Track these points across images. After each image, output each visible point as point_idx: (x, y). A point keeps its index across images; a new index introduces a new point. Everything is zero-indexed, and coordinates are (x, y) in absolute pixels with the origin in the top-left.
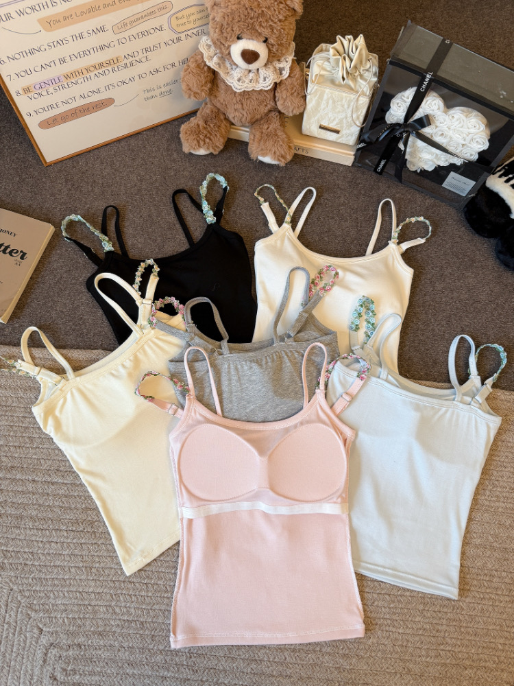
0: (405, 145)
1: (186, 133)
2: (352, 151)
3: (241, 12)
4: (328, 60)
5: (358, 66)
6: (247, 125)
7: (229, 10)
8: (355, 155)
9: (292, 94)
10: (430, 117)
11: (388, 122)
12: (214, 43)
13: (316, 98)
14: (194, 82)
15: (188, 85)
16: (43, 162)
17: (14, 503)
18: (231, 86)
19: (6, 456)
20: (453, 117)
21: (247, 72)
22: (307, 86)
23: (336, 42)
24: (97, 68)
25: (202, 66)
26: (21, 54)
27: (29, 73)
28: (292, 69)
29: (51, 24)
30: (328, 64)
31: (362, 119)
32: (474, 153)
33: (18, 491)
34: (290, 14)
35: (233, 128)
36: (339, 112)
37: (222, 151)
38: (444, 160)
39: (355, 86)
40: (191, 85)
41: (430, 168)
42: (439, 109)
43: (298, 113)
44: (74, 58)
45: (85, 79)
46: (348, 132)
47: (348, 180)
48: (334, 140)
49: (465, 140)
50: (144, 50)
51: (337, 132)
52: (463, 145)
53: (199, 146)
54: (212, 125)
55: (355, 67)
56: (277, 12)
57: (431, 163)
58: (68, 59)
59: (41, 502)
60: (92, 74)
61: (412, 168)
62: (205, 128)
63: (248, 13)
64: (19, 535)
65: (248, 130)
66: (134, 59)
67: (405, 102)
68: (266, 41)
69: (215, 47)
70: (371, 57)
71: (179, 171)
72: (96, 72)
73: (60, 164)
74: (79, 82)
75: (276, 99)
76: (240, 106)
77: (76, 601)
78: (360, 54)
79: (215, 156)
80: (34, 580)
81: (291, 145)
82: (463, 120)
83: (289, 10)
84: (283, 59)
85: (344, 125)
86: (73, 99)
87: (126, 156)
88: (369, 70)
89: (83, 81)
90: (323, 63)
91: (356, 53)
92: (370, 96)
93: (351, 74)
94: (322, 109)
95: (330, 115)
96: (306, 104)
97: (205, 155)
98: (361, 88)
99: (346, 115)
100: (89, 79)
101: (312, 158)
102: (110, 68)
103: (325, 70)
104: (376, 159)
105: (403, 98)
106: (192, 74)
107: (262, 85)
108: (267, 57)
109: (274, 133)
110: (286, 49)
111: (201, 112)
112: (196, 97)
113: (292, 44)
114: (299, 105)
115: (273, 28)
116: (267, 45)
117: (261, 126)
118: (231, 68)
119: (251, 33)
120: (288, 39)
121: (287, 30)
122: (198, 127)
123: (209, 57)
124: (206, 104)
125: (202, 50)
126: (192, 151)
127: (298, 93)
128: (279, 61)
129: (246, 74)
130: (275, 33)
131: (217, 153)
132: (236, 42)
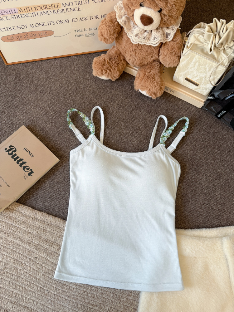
2: (204, 99)
4: (203, 34)
5: (224, 44)
8: (205, 102)
9: (171, 53)
13: (188, 59)
15: (101, 32)
16: (5, 63)
21: (143, 32)
22: (183, 50)
23: (212, 22)
24: (43, 8)
25: (113, 21)
28: (175, 35)
30: (202, 37)
31: (216, 80)
36: (201, 72)
39: (218, 57)
40: (103, 33)
43: (172, 67)
45: (34, 14)
46: (204, 87)
48: (193, 90)
50: (77, 3)
51: (197, 85)
54: (113, 62)
55: (222, 44)
60: (39, 12)
65: (137, 69)
66: (69, 7)
68: (160, 11)
71: (87, 86)
72: (42, 11)
74: (29, 15)
75: (160, 54)
76: (134, 53)
78: (228, 35)
79: (113, 81)
81: (162, 87)
84: (170, 27)
85: (203, 82)
86: (25, 26)
87: (57, 70)
88: (232, 48)
89: (32, 16)
90: (199, 36)
91: (225, 33)
92: (227, 66)
93: (217, 48)
94: (190, 67)
95: (195, 73)
96: (179, 62)
97: (106, 80)
98: (222, 60)
99: (206, 75)
100: (37, 15)
101: (175, 97)
102: (52, 10)
103: (199, 41)
104: (218, 107)
106: (106, 25)
107: (152, 42)
108: (159, 24)
109: (152, 77)
110: (175, 20)
111: (109, 52)
112: (105, 41)
113: (180, 18)
114: (175, 62)
115: (168, 2)
116: (160, 15)
117: (146, 70)
118: (133, 26)
119: (151, 3)
120: (177, 13)
121: (178, 6)
122: (104, 61)
123: (120, 16)
124: (114, 47)
125: (116, 10)
126: (98, 77)
127: (176, 53)
128: (168, 28)
129: (142, 32)
130: (168, 7)
131: (114, 80)
132: (139, 8)
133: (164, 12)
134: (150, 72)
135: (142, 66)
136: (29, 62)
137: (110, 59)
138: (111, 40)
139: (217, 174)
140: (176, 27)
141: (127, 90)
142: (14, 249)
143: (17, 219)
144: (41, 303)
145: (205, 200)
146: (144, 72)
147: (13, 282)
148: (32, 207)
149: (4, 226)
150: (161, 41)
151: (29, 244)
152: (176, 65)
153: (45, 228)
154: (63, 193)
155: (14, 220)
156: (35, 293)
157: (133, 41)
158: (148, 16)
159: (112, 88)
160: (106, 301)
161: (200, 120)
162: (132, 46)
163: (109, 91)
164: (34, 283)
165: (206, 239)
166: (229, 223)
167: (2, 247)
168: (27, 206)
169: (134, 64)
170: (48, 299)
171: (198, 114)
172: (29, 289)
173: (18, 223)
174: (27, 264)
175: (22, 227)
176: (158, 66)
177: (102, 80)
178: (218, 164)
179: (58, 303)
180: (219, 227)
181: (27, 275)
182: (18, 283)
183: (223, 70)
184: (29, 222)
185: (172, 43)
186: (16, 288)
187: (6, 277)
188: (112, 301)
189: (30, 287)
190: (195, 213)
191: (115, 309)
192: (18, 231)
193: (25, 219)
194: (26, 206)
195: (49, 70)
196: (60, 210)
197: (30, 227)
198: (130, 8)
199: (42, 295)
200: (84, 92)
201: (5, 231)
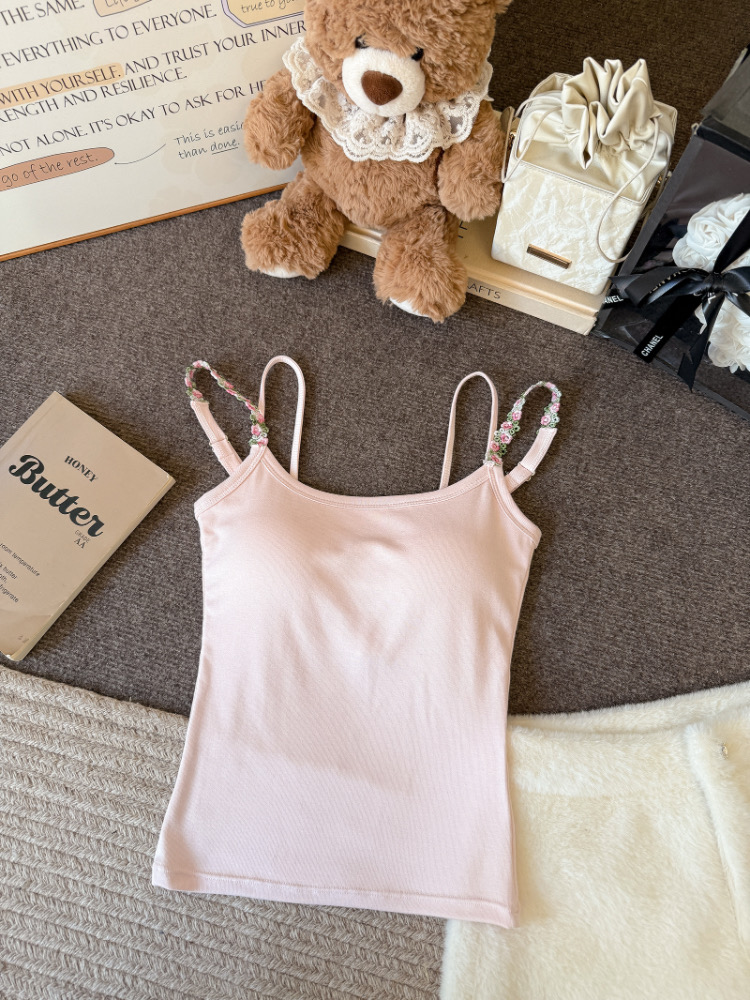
0: (711, 317)
1: (249, 233)
2: (593, 307)
4: (558, 109)
5: (625, 131)
6: (378, 227)
8: (598, 316)
9: (472, 176)
11: (678, 263)
12: (312, 53)
13: (524, 189)
14: (265, 132)
15: (254, 137)
18: (343, 149)
21: (377, 121)
22: (507, 166)
23: (580, 70)
24: (69, 84)
25: (285, 98)
28: (478, 122)
30: (558, 119)
31: (620, 246)
35: (350, 231)
36: (571, 225)
39: (613, 173)
40: (260, 138)
43: (483, 218)
44: (12, 60)
45: (45, 105)
46: (588, 267)
47: (576, 363)
48: (558, 281)
50: (171, 56)
51: (566, 265)
53: (274, 260)
54: (303, 222)
55: (618, 133)
60: (59, 98)
61: (719, 362)
62: (288, 226)
65: (379, 235)
66: (147, 72)
67: (724, 226)
68: (418, 56)
69: (316, 62)
70: (657, 113)
71: (234, 305)
72: (67, 94)
74: (32, 109)
75: (439, 184)
76: (362, 188)
78: (632, 104)
79: (312, 281)
81: (458, 282)
84: (460, 99)
85: (581, 253)
86: (23, 143)
87: (138, 262)
88: (651, 141)
89: (40, 110)
90: (545, 116)
91: (621, 100)
92: (645, 200)
93: (607, 147)
94: (535, 214)
95: (551, 229)
96: (501, 200)
97: (290, 279)
98: (626, 180)
99: (586, 233)
100: (53, 107)
101: (507, 308)
102: (97, 88)
103: (552, 132)
104: (643, 325)
105: (719, 215)
106: (264, 115)
107: (408, 151)
108: (423, 93)
109: (425, 254)
110: (468, 77)
111: (289, 194)
112: (268, 163)
113: (487, 68)
114: (485, 202)
115: (436, 28)
116: (421, 66)
117: (403, 236)
118: (346, 108)
119: (385, 36)
120: (472, 55)
121: (470, 36)
122: (274, 223)
123: (304, 83)
124: (301, 176)
125: (289, 66)
126: (263, 271)
127: (485, 176)
128: (452, 101)
129: (376, 125)
130: (441, 40)
131: (313, 277)
132: (353, 53)
133: (429, 57)
134: (417, 241)
135: (391, 224)
136: (49, 250)
137: (292, 214)
138: (284, 156)
139: (656, 532)
140: (478, 97)
141: (357, 301)
142: (51, 823)
143: (53, 730)
144: (148, 977)
145: (625, 618)
147: (57, 922)
148: (98, 690)
149: (15, 754)
150: (437, 145)
151: (93, 799)
152: (494, 211)
153: (139, 750)
154: (186, 637)
155: (43, 735)
156: (124, 947)
157: (352, 154)
158: (385, 75)
159: (311, 303)
160: (344, 952)
161: (589, 373)
162: (352, 168)
163: (301, 312)
164: (120, 917)
165: (634, 736)
166: (706, 679)
167: (16, 820)
168: (81, 687)
169: (365, 222)
170: (166, 960)
171: (581, 355)
172: (107, 938)
173: (56, 742)
174: (91, 860)
175: (70, 752)
176: (439, 219)
177: (279, 280)
178: (656, 502)
179: (200, 970)
180: (674, 695)
181: (97, 895)
182: (72, 926)
183: (633, 213)
184: (89, 735)
185: (469, 145)
186: (67, 939)
187: (36, 909)
188: (361, 949)
189: (109, 931)
190: (597, 661)
191: (374, 975)
192: (59, 766)
193: (77, 727)
194: (77, 689)
195: (114, 265)
196: (181, 689)
197: (95, 750)
198: (328, 57)
199: (148, 951)
200: (226, 323)
201: (19, 771)
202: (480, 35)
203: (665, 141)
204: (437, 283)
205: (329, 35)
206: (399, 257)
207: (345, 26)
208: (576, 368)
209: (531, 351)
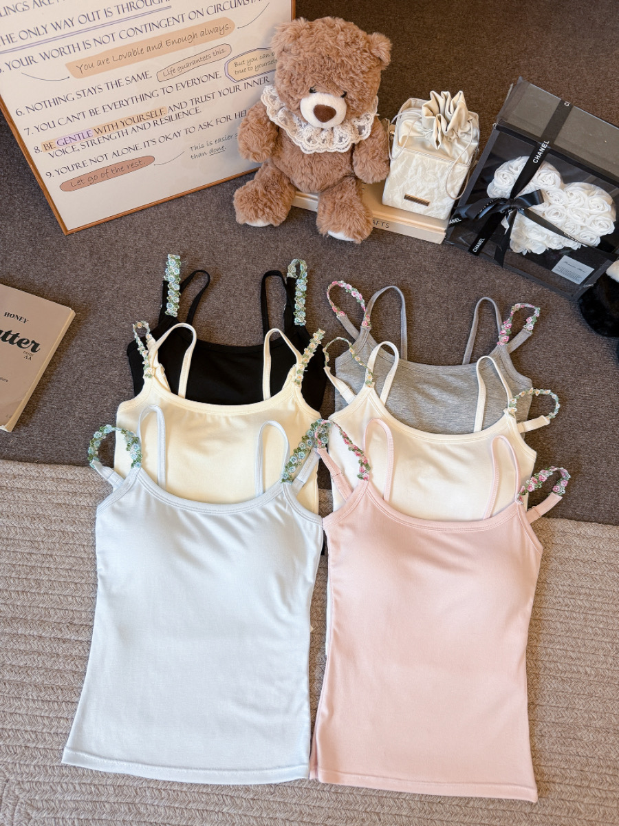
0: (511, 223)
1: (241, 200)
2: (443, 227)
3: (315, 60)
4: (419, 119)
5: (456, 130)
6: (316, 192)
7: (301, 58)
8: (446, 231)
9: (373, 158)
10: (543, 193)
11: (491, 196)
12: (281, 95)
13: (403, 164)
14: (253, 141)
15: (246, 144)
16: (63, 230)
17: (13, 666)
18: (299, 147)
19: (5, 604)
20: (571, 194)
21: (319, 131)
22: (391, 148)
23: (430, 98)
24: (136, 120)
25: (263, 121)
26: (43, 104)
27: (52, 125)
28: (373, 128)
29: (82, 69)
30: (420, 124)
31: (457, 190)
32: (595, 237)
33: (20, 650)
34: (375, 64)
35: (298, 195)
36: (430, 181)
37: (284, 223)
38: (556, 243)
39: (451, 152)
40: (250, 144)
41: (539, 251)
42: (554, 183)
43: (379, 181)
44: (107, 109)
45: (121, 133)
46: (440, 204)
47: (437, 261)
48: (422, 213)
49: (584, 221)
50: (194, 101)
51: (427, 204)
52: (582, 227)
53: (257, 217)
54: (273, 192)
55: (453, 129)
56: (360, 63)
57: (541, 245)
58: (100, 110)
59: (48, 665)
60: (129, 128)
61: (516, 250)
62: (264, 195)
63: (325, 63)
64: (20, 709)
65: (316, 197)
66: (181, 110)
67: (513, 173)
68: (344, 96)
69: (281, 99)
70: (471, 118)
71: (231, 245)
72: (134, 126)
73: (84, 232)
74: (113, 136)
75: (354, 163)
76: (309, 169)
77: (90, 797)
78: (459, 115)
79: (276, 228)
80: (37, 768)
81: (369, 219)
82: (584, 200)
83: (374, 60)
84: (363, 116)
85: (436, 196)
86: (104, 156)
87: (166, 225)
88: (470, 133)
89: (118, 136)
90: (413, 124)
91: (453, 113)
92: (469, 164)
93: (447, 137)
94: (409, 176)
95: (419, 184)
96: (389, 170)
97: (263, 227)
98: (458, 155)
99: (438, 184)
100: (125, 134)
101: (393, 233)
102: (151, 121)
103: (415, 131)
104: (471, 235)
105: (510, 169)
106: (252, 131)
107: (337, 146)
108: (345, 114)
109: (349, 204)
110: (368, 104)
111: (261, 174)
112: (255, 158)
114: (381, 171)
115: (354, 81)
116: (346, 101)
117: (333, 195)
118: (299, 124)
119: (327, 86)
121: (370, 83)
122: (256, 194)
123: (274, 112)
125: (264, 102)
126: (248, 223)
127: (381, 157)
128: (359, 118)
129: (318, 133)
130: (356, 87)
131: (278, 225)
132: (308, 95)
133: (351, 95)
134: (342, 197)
135: (325, 190)
136: (107, 222)
137: (266, 188)
138: (264, 154)
140: (373, 114)
141: (305, 237)
146: (333, 200)
150: (353, 142)
152: (385, 176)
157: (306, 150)
158: (327, 106)
159: (278, 240)
162: (303, 156)
163: (273, 246)
169: (309, 189)
171: (439, 256)
176: (353, 183)
183: (464, 171)
185: (370, 141)
195: (151, 228)
198: (292, 98)
202: (375, 82)
203: (475, 132)
204: (358, 220)
205: (295, 86)
206: (334, 208)
207: (304, 81)
208: (438, 263)
209: (411, 256)
